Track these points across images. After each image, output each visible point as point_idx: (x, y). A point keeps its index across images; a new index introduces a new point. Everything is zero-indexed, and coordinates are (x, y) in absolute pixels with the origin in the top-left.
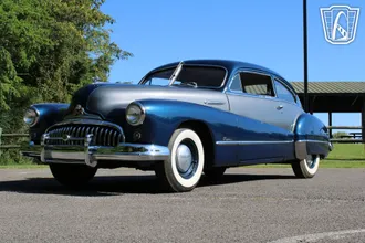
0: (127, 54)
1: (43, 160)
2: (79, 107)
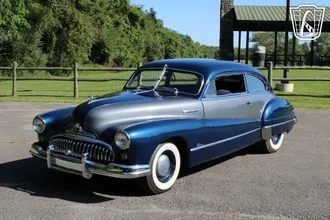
1: (49, 166)
2: (77, 125)
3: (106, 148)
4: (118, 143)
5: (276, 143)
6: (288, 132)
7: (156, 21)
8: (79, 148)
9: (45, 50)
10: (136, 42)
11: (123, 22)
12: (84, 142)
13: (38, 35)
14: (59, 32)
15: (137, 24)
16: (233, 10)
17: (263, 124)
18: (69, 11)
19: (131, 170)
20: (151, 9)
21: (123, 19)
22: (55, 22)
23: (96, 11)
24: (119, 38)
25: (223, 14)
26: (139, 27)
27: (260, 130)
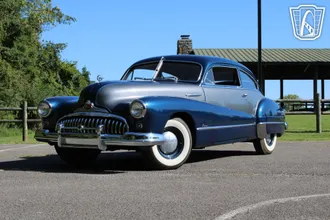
0: (69, 18)
1: (59, 145)
2: (89, 102)
6: (279, 135)
7: (90, 83)
11: (54, 80)
12: (96, 118)
17: (258, 120)
20: (84, 69)
23: (25, 63)
26: (72, 87)
27: (256, 126)
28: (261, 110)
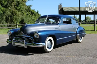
1: (13, 45)
2: (22, 32)
3: (31, 38)
4: (35, 36)
5: (81, 40)
6: (84, 37)
7: (38, 14)
8: (23, 39)
9: (7, 22)
10: (33, 20)
12: (24, 37)
13: (4, 17)
14: (11, 16)
15: (34, 15)
16: (62, 8)
17: (77, 34)
18: (14, 10)
19: (39, 44)
20: (37, 11)
21: (29, 13)
22: (10, 13)
23: (22, 10)
24: (28, 18)
25: (59, 10)
26: (34, 16)
27: (76, 35)
28: (78, 30)
